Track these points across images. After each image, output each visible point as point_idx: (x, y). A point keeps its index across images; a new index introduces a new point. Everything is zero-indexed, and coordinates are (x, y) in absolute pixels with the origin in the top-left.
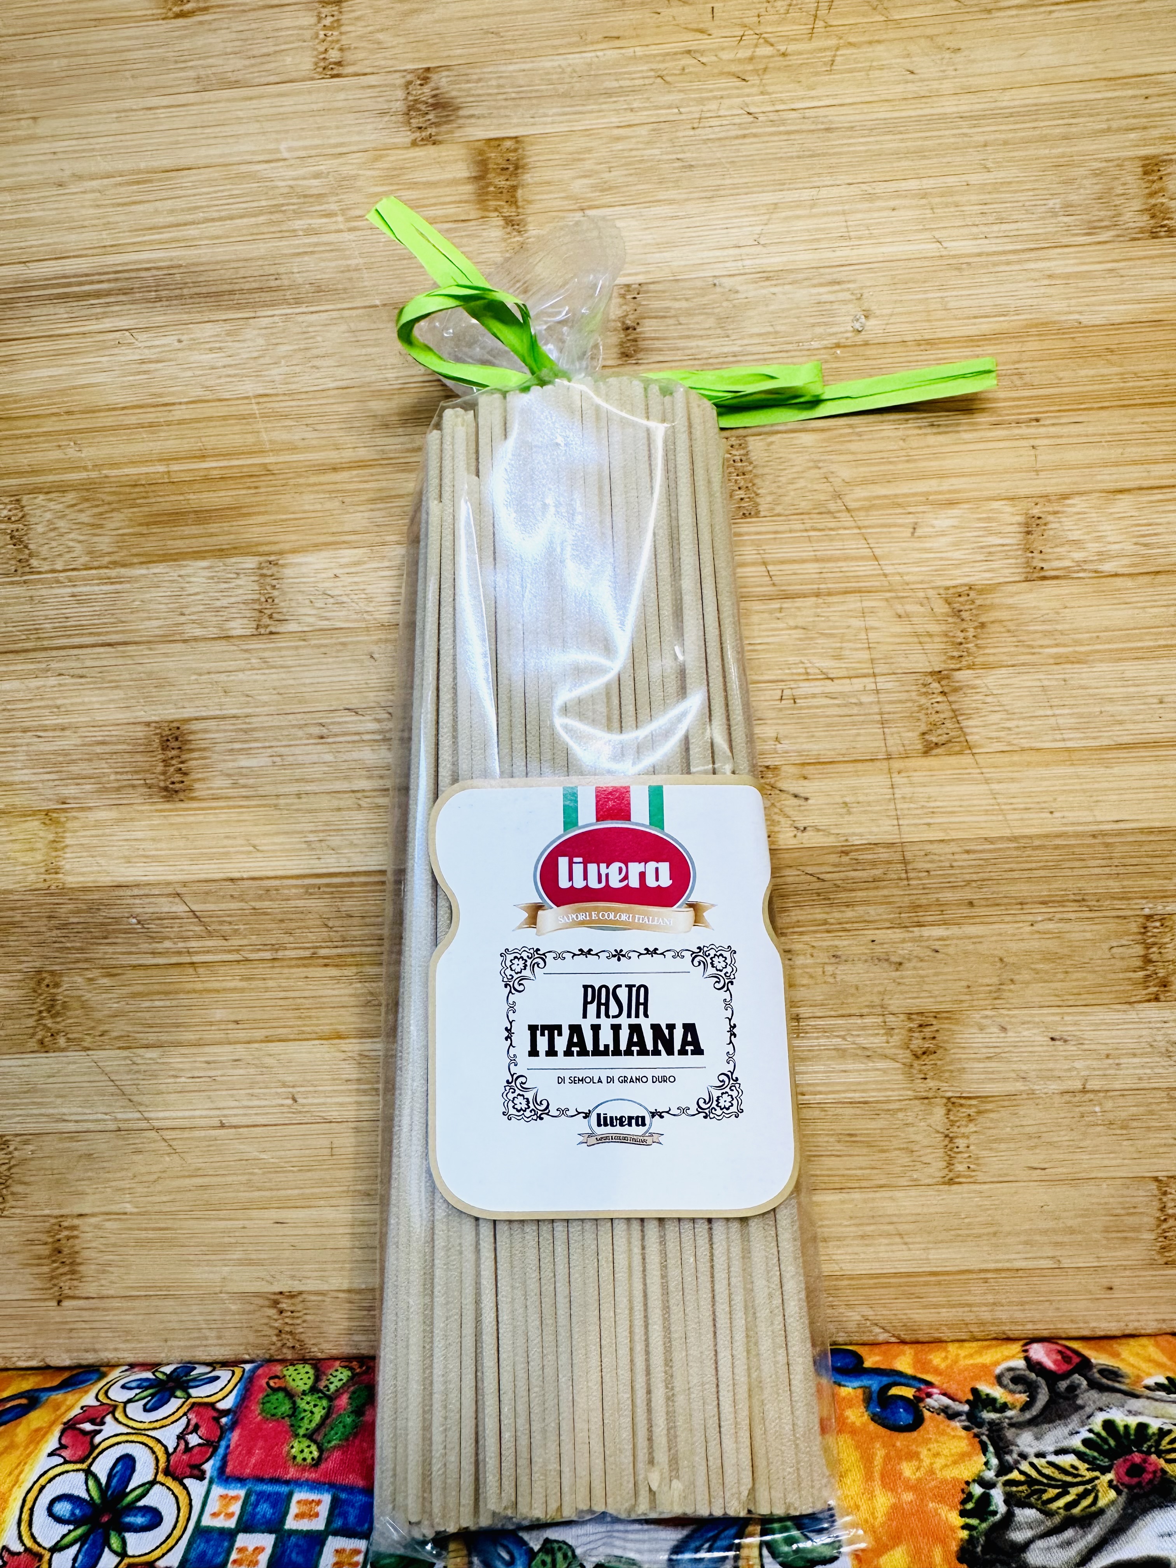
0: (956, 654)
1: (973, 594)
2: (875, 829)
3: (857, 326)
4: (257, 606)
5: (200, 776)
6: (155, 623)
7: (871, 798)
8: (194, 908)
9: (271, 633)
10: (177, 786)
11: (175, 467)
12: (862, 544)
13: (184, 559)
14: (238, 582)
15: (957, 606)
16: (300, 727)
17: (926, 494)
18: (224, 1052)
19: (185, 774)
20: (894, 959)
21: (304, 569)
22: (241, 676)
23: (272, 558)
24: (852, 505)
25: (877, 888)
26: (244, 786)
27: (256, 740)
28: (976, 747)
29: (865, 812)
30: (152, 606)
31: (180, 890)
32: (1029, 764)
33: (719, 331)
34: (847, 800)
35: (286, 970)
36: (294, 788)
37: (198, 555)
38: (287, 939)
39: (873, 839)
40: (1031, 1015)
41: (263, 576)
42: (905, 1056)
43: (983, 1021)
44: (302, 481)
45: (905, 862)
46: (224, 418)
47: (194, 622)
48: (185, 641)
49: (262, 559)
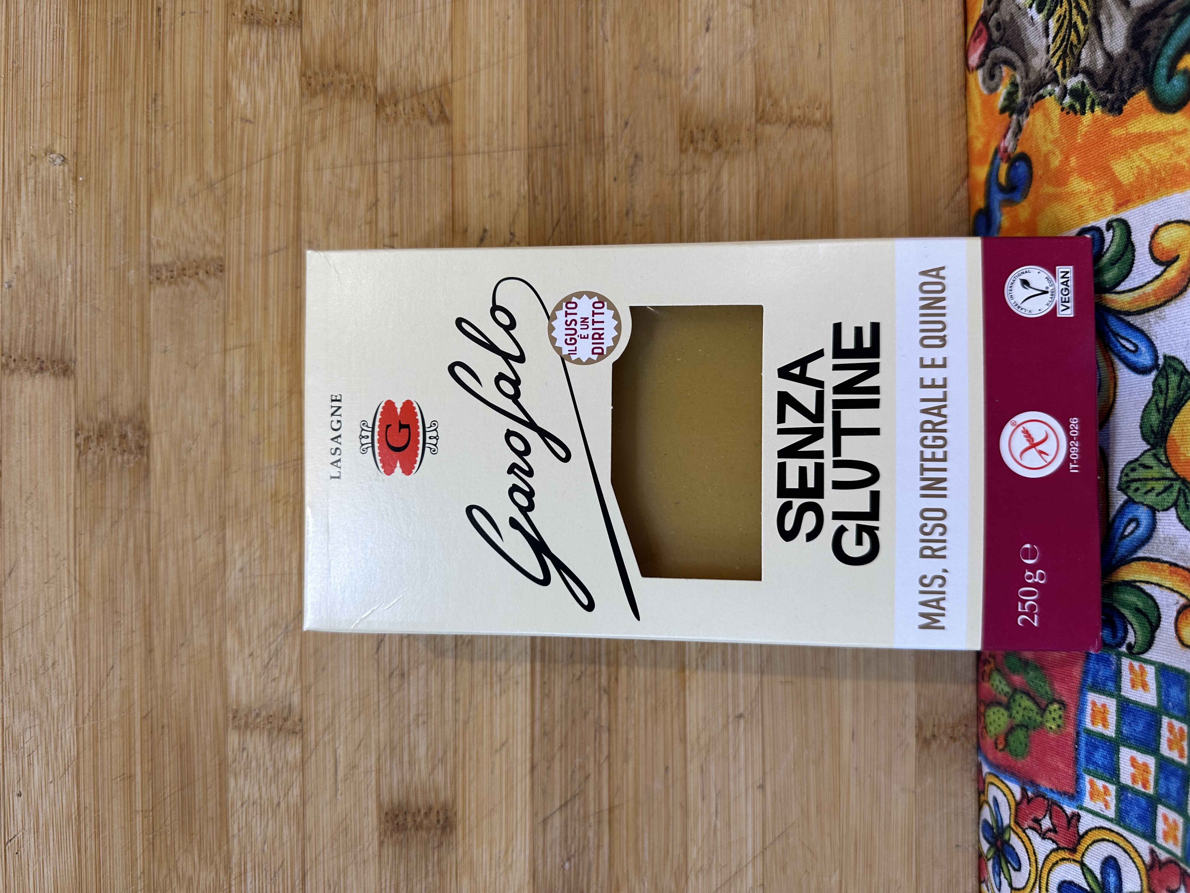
0: (361, 92)
1: (309, 73)
2: (515, 171)
3: (59, 161)
4: (275, 733)
5: (433, 795)
6: (286, 832)
7: (487, 172)
8: (557, 805)
9: (301, 720)
10: (441, 817)
11: (139, 806)
12: (256, 167)
13: (227, 801)
14: (251, 750)
15: (318, 87)
16: (391, 696)
17: (216, 109)
18: (694, 780)
19: (430, 809)
20: (632, 160)
21: (243, 686)
22: (341, 751)
23: (230, 715)
24: (220, 173)
25: (568, 172)
26: (445, 753)
27: (401, 738)
28: (446, 79)
29: (499, 178)
30: (269, 833)
31: (540, 818)
32: (463, 34)
33: (53, 286)
34: (487, 193)
35: (620, 719)
36: (449, 703)
37: (223, 787)
38: (591, 717)
39: (523, 174)
40: (686, 46)
41: (246, 725)
42: (717, 158)
43: (690, 88)
44: (159, 682)
45: (546, 146)
46: (95, 754)
47: (286, 794)
48: (304, 804)
49: (231, 724)
